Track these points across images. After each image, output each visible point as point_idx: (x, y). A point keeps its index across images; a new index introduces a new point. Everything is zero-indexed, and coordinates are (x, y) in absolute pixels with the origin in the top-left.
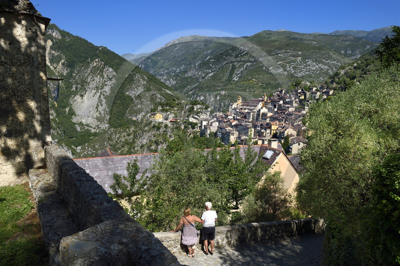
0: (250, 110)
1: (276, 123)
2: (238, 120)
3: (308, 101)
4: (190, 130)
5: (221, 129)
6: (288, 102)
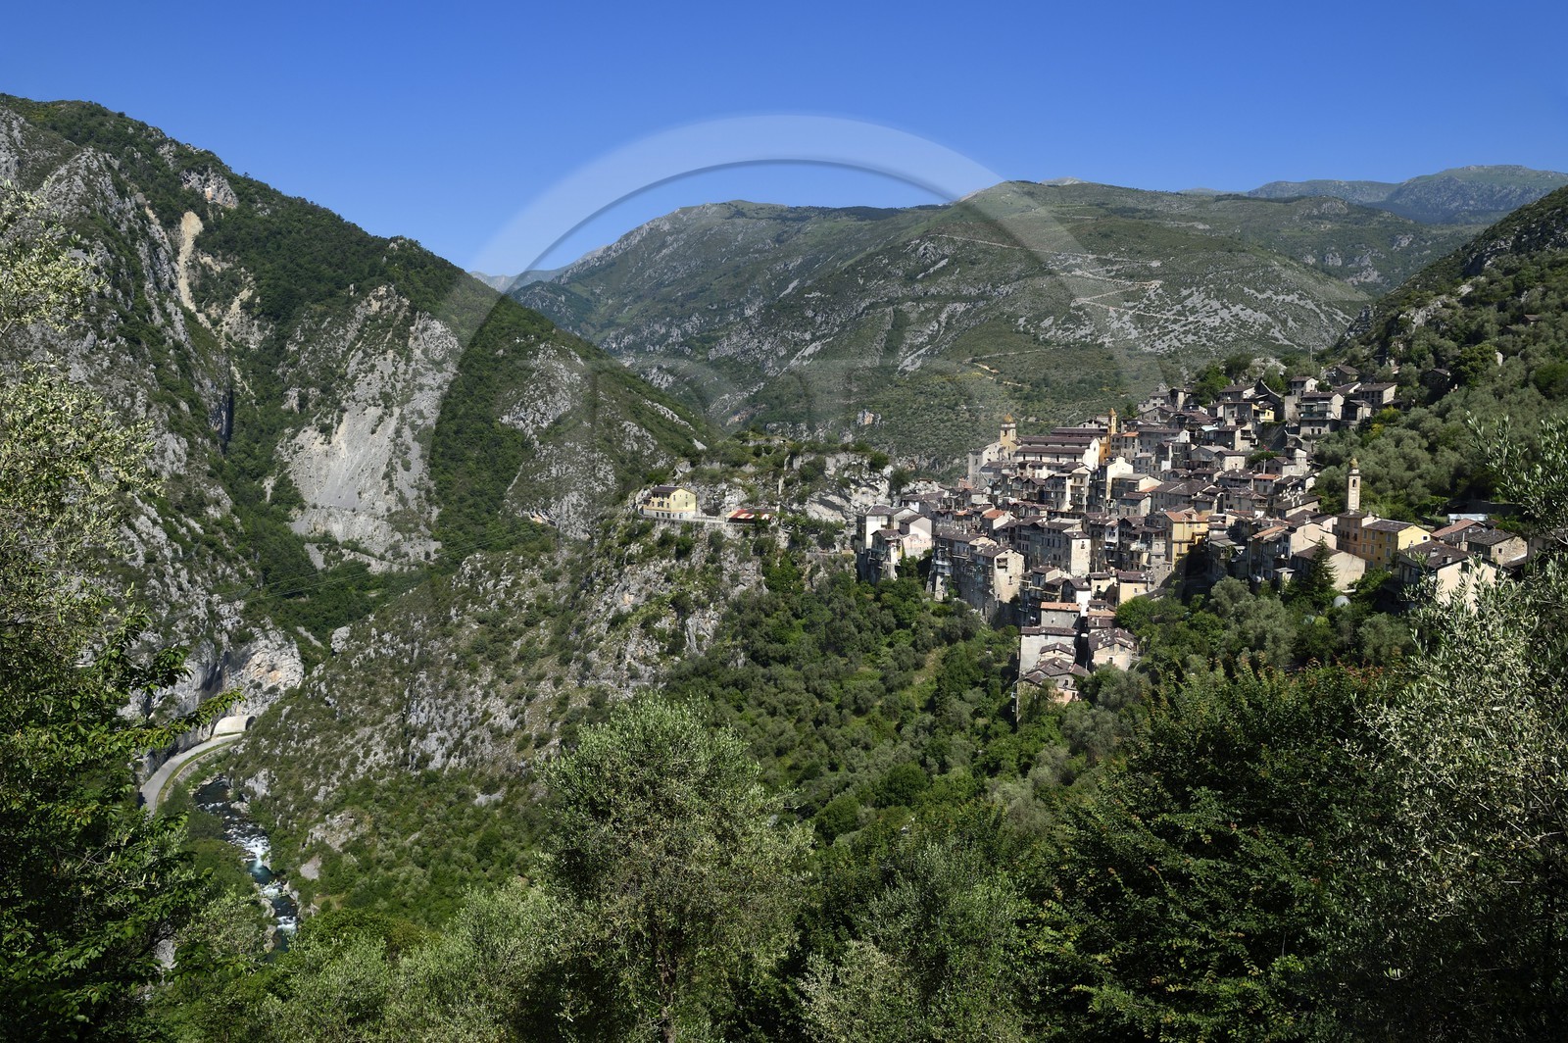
0: (1060, 468)
1: (1190, 516)
2: (1014, 508)
3: (1297, 431)
4: (814, 553)
5: (951, 543)
6: (1212, 436)
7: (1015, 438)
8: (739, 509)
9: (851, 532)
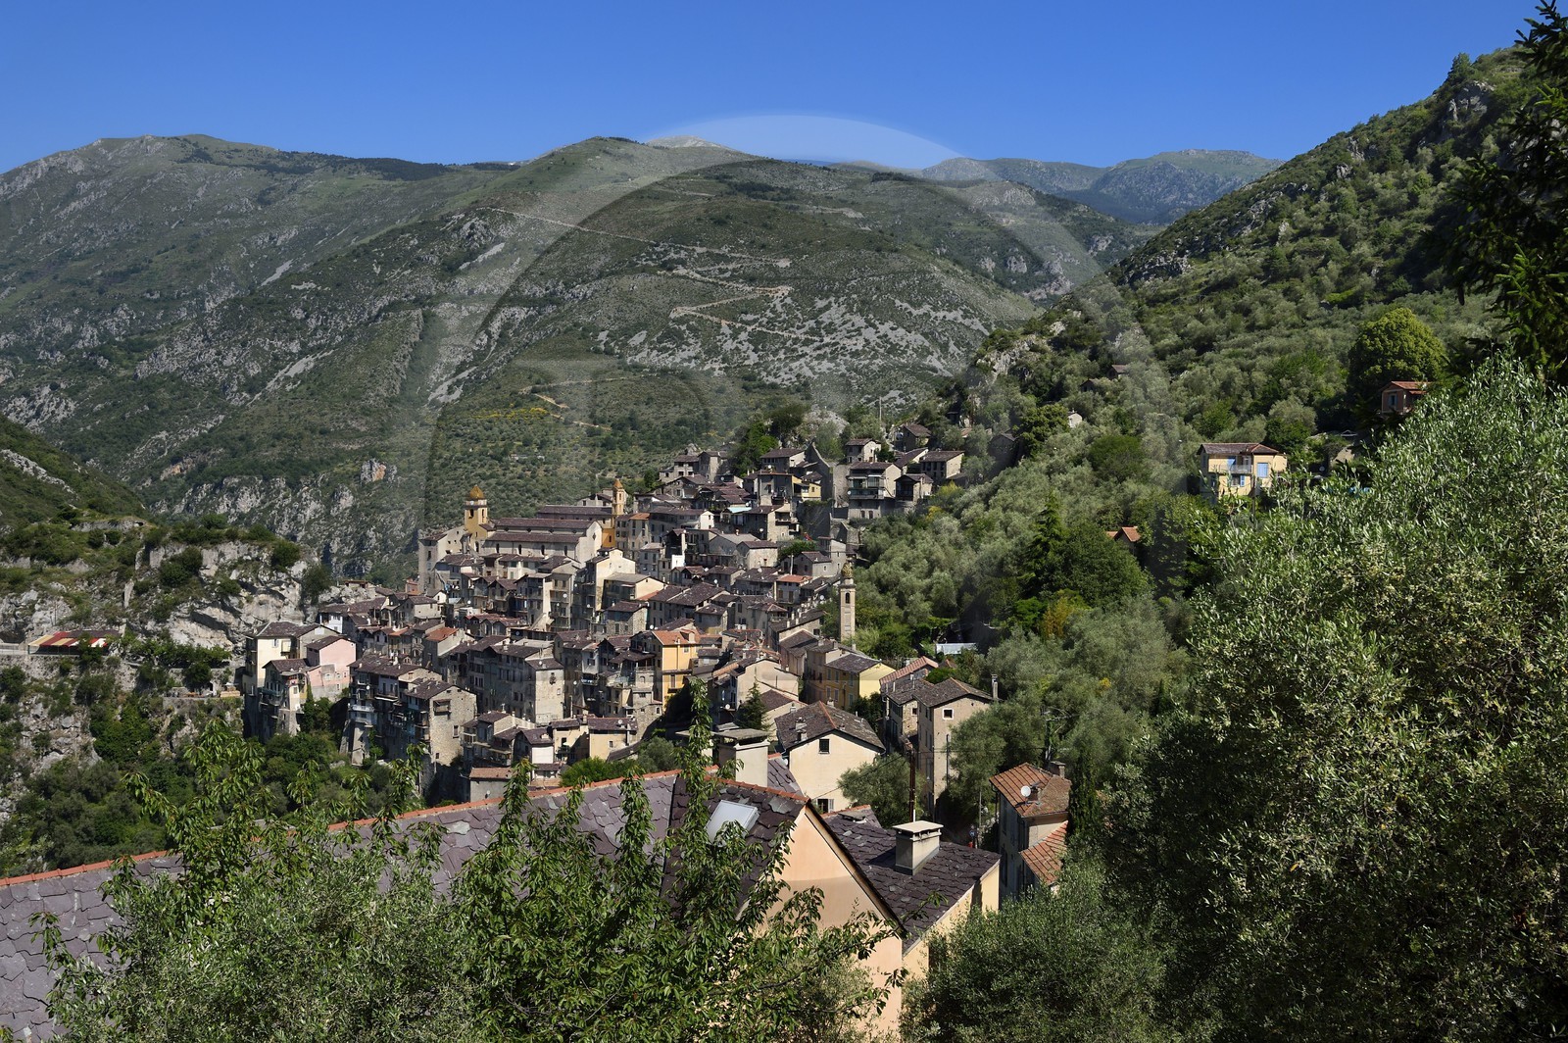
0: (540, 565)
1: (685, 636)
2: (472, 623)
3: (842, 513)
4: (178, 697)
5: (374, 679)
6: (740, 519)
7: (485, 521)
8: (56, 631)
9: (236, 662)
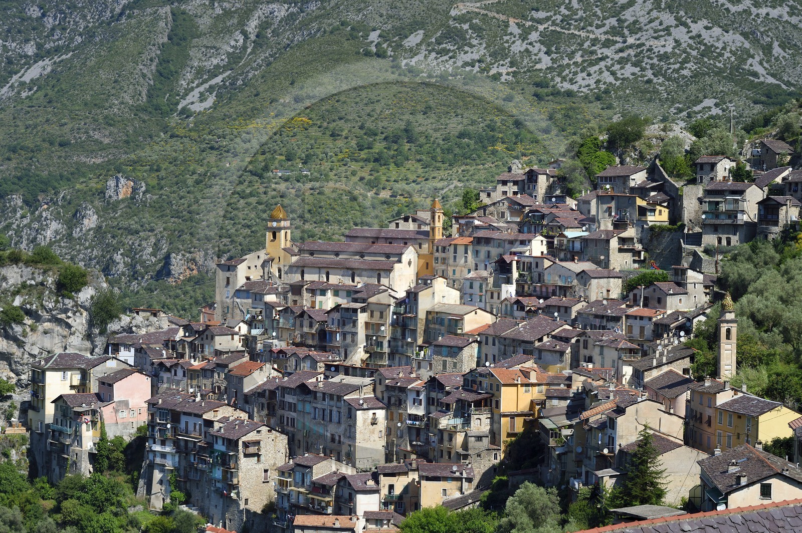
1: (526, 374)
2: (278, 357)
3: (696, 239)
5: (175, 416)
6: (577, 245)
7: (289, 244)
9: (21, 396)
